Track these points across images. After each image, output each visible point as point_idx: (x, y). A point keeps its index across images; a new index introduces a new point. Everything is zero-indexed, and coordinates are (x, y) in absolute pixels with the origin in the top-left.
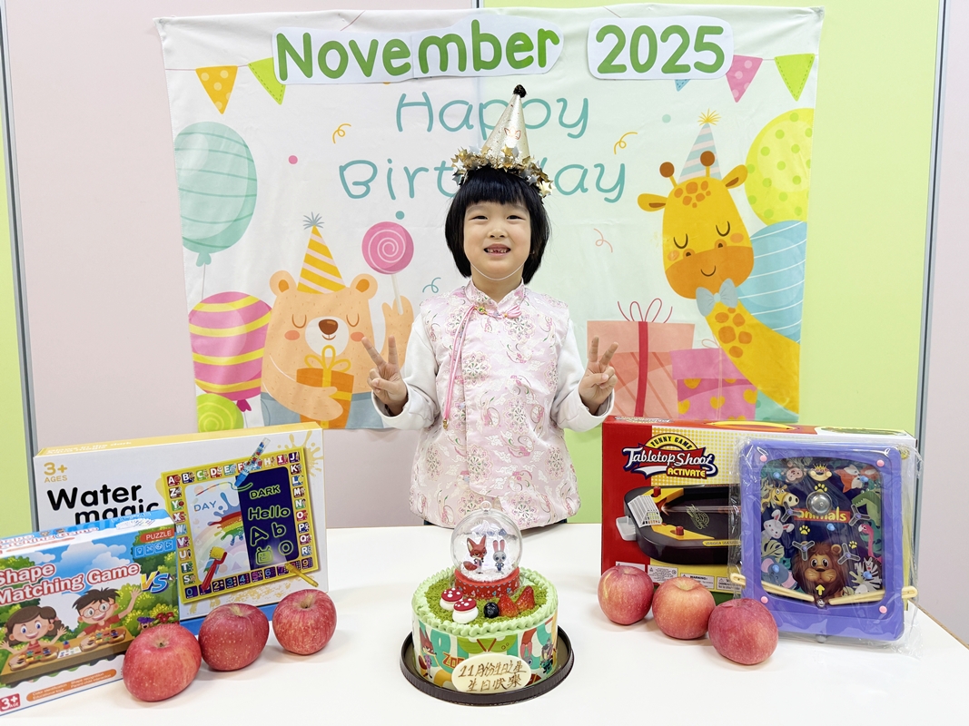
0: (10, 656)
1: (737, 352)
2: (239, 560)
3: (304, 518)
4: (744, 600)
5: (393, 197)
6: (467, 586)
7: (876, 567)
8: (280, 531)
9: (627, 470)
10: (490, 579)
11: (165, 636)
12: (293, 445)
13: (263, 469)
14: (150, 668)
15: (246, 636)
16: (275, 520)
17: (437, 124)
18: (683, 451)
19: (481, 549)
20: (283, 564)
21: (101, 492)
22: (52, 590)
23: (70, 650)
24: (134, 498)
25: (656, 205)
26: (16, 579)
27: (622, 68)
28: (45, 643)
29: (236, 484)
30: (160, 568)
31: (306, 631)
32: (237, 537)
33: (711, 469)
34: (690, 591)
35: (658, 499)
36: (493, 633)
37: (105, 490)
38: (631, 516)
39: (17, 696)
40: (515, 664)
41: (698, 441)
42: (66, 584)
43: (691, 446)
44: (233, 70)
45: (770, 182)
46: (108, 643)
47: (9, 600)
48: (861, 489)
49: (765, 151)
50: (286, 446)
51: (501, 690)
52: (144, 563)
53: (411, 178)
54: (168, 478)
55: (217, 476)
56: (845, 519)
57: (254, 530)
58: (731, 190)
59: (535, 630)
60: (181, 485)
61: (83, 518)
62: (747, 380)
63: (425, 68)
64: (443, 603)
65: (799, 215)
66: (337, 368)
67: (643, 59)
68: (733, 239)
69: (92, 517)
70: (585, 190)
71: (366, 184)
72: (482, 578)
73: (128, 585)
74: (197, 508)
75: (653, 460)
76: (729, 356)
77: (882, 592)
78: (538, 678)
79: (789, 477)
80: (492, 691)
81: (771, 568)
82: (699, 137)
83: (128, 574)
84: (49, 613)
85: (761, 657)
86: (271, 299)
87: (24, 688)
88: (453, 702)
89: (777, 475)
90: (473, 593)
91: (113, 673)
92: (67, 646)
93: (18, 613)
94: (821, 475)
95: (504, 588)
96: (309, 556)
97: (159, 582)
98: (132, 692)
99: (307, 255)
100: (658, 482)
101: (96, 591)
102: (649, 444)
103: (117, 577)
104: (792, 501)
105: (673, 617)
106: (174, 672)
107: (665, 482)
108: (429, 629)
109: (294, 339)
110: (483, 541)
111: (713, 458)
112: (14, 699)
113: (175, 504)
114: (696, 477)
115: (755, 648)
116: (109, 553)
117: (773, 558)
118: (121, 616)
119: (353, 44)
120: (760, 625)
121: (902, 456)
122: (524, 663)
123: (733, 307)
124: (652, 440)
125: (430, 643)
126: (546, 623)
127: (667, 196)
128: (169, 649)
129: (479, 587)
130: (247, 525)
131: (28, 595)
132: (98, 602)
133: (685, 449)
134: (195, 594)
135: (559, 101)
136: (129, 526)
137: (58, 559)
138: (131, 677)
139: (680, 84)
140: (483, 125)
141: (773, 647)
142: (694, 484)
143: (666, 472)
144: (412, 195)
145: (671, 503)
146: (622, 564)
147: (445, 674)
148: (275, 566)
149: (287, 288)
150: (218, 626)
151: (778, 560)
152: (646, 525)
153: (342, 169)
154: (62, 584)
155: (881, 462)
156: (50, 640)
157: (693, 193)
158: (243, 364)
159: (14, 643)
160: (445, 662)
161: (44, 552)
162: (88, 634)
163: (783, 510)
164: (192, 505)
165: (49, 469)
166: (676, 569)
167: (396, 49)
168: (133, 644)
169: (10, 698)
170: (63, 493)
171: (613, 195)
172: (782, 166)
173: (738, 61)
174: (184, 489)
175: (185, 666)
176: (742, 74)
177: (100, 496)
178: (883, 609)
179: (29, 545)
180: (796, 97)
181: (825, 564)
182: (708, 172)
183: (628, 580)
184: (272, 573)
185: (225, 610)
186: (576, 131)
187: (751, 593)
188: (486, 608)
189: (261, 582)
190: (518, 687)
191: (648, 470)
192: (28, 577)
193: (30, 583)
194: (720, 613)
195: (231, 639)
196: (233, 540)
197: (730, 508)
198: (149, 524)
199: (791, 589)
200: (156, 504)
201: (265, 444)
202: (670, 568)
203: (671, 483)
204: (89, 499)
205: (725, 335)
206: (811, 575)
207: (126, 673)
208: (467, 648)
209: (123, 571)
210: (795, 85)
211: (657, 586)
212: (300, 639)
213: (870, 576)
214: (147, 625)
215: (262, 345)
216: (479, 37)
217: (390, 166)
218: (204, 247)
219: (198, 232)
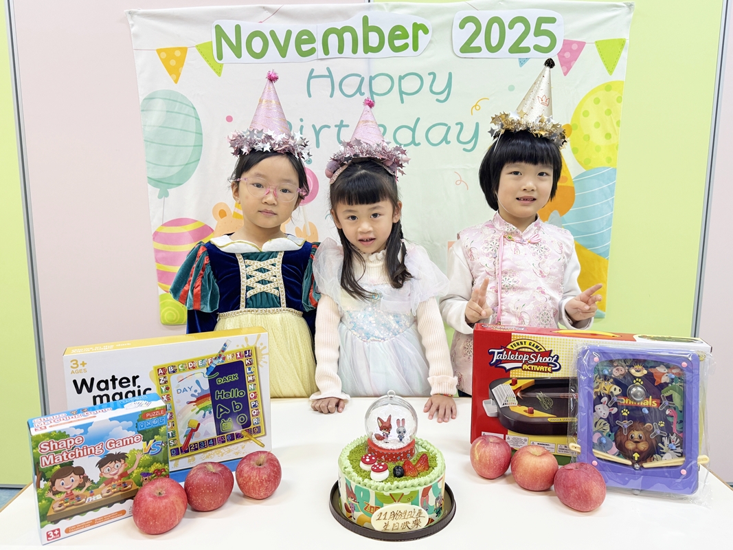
0: (53, 502)
2: (208, 428)
3: (255, 397)
4: (582, 464)
6: (378, 452)
7: (678, 440)
8: (237, 407)
9: (491, 365)
10: (395, 448)
11: (162, 487)
12: (248, 345)
13: (226, 362)
14: (154, 511)
15: (219, 487)
16: (234, 399)
17: (337, 92)
18: (535, 352)
19: (387, 425)
20: (240, 431)
21: (111, 380)
22: (82, 455)
23: (94, 497)
24: (134, 385)
26: (56, 447)
27: (478, 49)
28: (76, 492)
29: (206, 374)
30: (156, 437)
31: (261, 482)
32: (208, 412)
33: (556, 366)
34: (539, 456)
35: (515, 387)
36: (402, 489)
37: (114, 379)
38: (494, 399)
39: (59, 530)
40: (417, 512)
41: (547, 345)
42: (91, 450)
43: (541, 349)
44: (184, 50)
45: (589, 137)
46: (120, 491)
47: (52, 462)
48: (669, 383)
49: (586, 114)
50: (243, 346)
51: (406, 530)
52: (145, 433)
53: (317, 133)
54: (158, 370)
55: (194, 368)
56: (656, 405)
57: (220, 407)
59: (431, 487)
60: (167, 375)
61: (98, 399)
63: (326, 52)
64: (362, 464)
65: (609, 163)
67: (494, 42)
69: (105, 399)
70: (448, 143)
72: (389, 446)
73: (134, 449)
74: (179, 391)
75: (512, 358)
77: (683, 459)
78: (433, 520)
79: (614, 373)
80: (400, 530)
81: (600, 439)
83: (134, 442)
84: (80, 471)
85: (594, 507)
86: (213, 224)
87: (63, 524)
88: (372, 538)
89: (606, 373)
90: (383, 457)
91: (123, 512)
92: (92, 494)
93: (58, 471)
94: (638, 372)
95: (405, 454)
96: (258, 425)
97: (155, 447)
98: (140, 528)
100: (515, 375)
101: (112, 454)
102: (509, 347)
103: (127, 444)
104: (617, 391)
105: (528, 475)
106: (171, 513)
107: (521, 375)
108: (353, 485)
110: (389, 419)
111: (558, 357)
112: (56, 532)
113: (163, 389)
114: (544, 372)
115: (590, 500)
116: (121, 427)
117: (602, 432)
118: (129, 472)
119: (273, 33)
120: (594, 483)
121: (701, 359)
122: (423, 510)
124: (512, 344)
125: (354, 495)
126: (439, 481)
128: (166, 497)
129: (387, 454)
130: (215, 403)
131: (65, 459)
132: (113, 462)
133: (537, 350)
134: (178, 454)
135: (430, 74)
136: (134, 407)
137: (86, 432)
138: (140, 518)
139: (522, 62)
140: (372, 92)
141: (603, 499)
142: (543, 376)
143: (521, 367)
144: (317, 145)
145: (524, 390)
146: (486, 433)
147: (366, 517)
148: (234, 432)
149: (226, 215)
150: (199, 480)
151: (605, 434)
152: (505, 406)
154: (89, 450)
155: (684, 364)
156: (81, 490)
159: (56, 493)
160: (365, 509)
161: (76, 427)
162: (106, 485)
163: (609, 397)
164: (175, 390)
165: (74, 364)
166: (527, 438)
167: (305, 37)
168: (139, 493)
169: (53, 531)
170: (84, 382)
171: (469, 147)
172: (597, 125)
173: (567, 44)
174: (169, 378)
175: (177, 509)
176: (570, 54)
177: (110, 384)
178: (684, 472)
179: (64, 422)
180: (611, 72)
181: (640, 438)
183: (492, 446)
184: (232, 437)
185: (203, 467)
186: (442, 97)
187: (584, 458)
188: (394, 470)
189: (224, 444)
190: (419, 528)
191: (508, 366)
192: (65, 446)
193: (67, 450)
194: (564, 474)
195: (209, 489)
196: (205, 414)
197: (569, 394)
198: (148, 405)
199: (614, 455)
200: (150, 389)
201: (227, 345)
202: (523, 437)
203: (525, 376)
204: (103, 385)
206: (630, 446)
207: (136, 513)
208: (383, 500)
209: (130, 440)
210: (610, 66)
211: (514, 450)
212: (257, 488)
213: (674, 447)
214: (147, 478)
216: (367, 28)
217: (301, 123)
218: (164, 184)
219: (159, 173)
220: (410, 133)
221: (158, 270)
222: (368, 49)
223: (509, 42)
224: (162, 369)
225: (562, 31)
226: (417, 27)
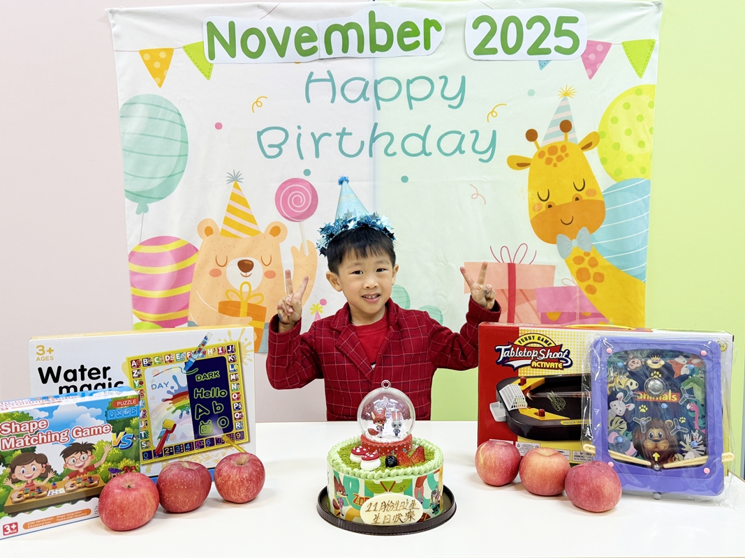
1: (591, 290)
3: (238, 399)
5: (302, 157)
8: (219, 408)
9: (498, 363)
11: (132, 481)
13: (206, 357)
14: (122, 502)
16: (215, 399)
17: (339, 96)
18: (544, 347)
21: (79, 370)
23: (57, 490)
25: (522, 165)
27: (494, 51)
29: (185, 369)
30: (126, 429)
32: (185, 412)
37: (83, 369)
43: (550, 343)
44: (170, 52)
45: (619, 146)
46: (85, 486)
49: (615, 120)
50: (225, 340)
52: (115, 424)
53: (317, 142)
54: (132, 362)
55: (170, 361)
57: (198, 407)
58: (587, 153)
60: (141, 368)
61: (65, 391)
62: (601, 314)
63: (329, 51)
65: (643, 173)
66: (253, 301)
67: (511, 43)
68: (588, 193)
69: (72, 390)
70: (462, 152)
71: (279, 146)
75: (520, 355)
76: (585, 293)
82: (559, 108)
83: (103, 432)
86: (198, 242)
91: (88, 511)
92: (55, 487)
96: (241, 431)
99: (229, 206)
102: (516, 343)
106: (140, 506)
109: (217, 276)
111: (569, 352)
113: (137, 383)
114: (555, 369)
118: (96, 466)
119: (270, 31)
123: (588, 251)
124: (520, 339)
127: (532, 158)
128: (135, 489)
133: (546, 346)
135: (441, 78)
139: (542, 64)
140: (377, 98)
143: (530, 365)
144: (317, 155)
148: (214, 436)
149: (212, 233)
150: (173, 474)
153: (260, 134)
156: (42, 481)
157: (553, 154)
158: (174, 297)
162: (71, 478)
165: (40, 350)
167: (306, 34)
171: (486, 156)
172: (628, 132)
173: (591, 45)
174: (144, 371)
175: (148, 503)
176: (595, 56)
180: (640, 75)
182: (566, 137)
186: (455, 103)
201: (208, 337)
205: (581, 275)
207: (102, 508)
210: (639, 67)
215: (190, 282)
216: (374, 25)
217: (299, 131)
218: (142, 198)
219: (138, 186)
220: (421, 141)
221: (133, 295)
222: (375, 47)
223: (528, 43)
224: (136, 361)
225: (586, 31)
226: (429, 23)
